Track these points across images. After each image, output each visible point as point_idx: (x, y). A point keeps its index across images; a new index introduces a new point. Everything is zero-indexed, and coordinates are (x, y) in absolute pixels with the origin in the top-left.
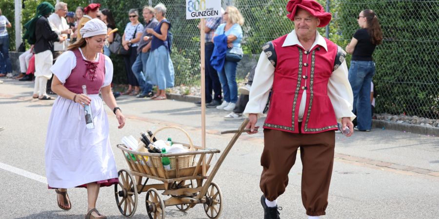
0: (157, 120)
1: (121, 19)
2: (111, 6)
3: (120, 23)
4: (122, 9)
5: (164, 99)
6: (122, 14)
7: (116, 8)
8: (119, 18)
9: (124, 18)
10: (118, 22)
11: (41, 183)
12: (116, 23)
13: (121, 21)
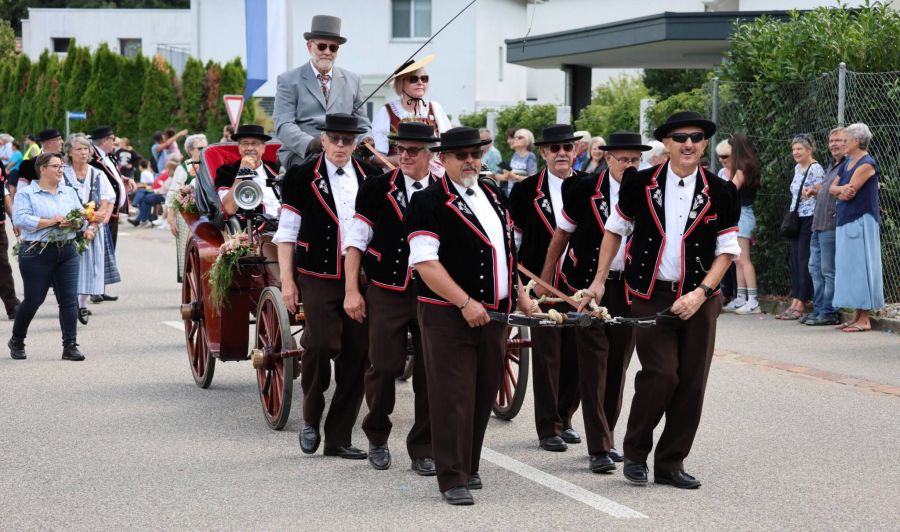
0: (852, 377)
1: (774, 157)
2: (754, 129)
3: (771, 164)
4: (777, 136)
5: (864, 330)
6: (776, 144)
7: (765, 134)
8: (771, 155)
9: (782, 154)
10: (768, 162)
11: (599, 511)
12: (763, 165)
13: (775, 161)
